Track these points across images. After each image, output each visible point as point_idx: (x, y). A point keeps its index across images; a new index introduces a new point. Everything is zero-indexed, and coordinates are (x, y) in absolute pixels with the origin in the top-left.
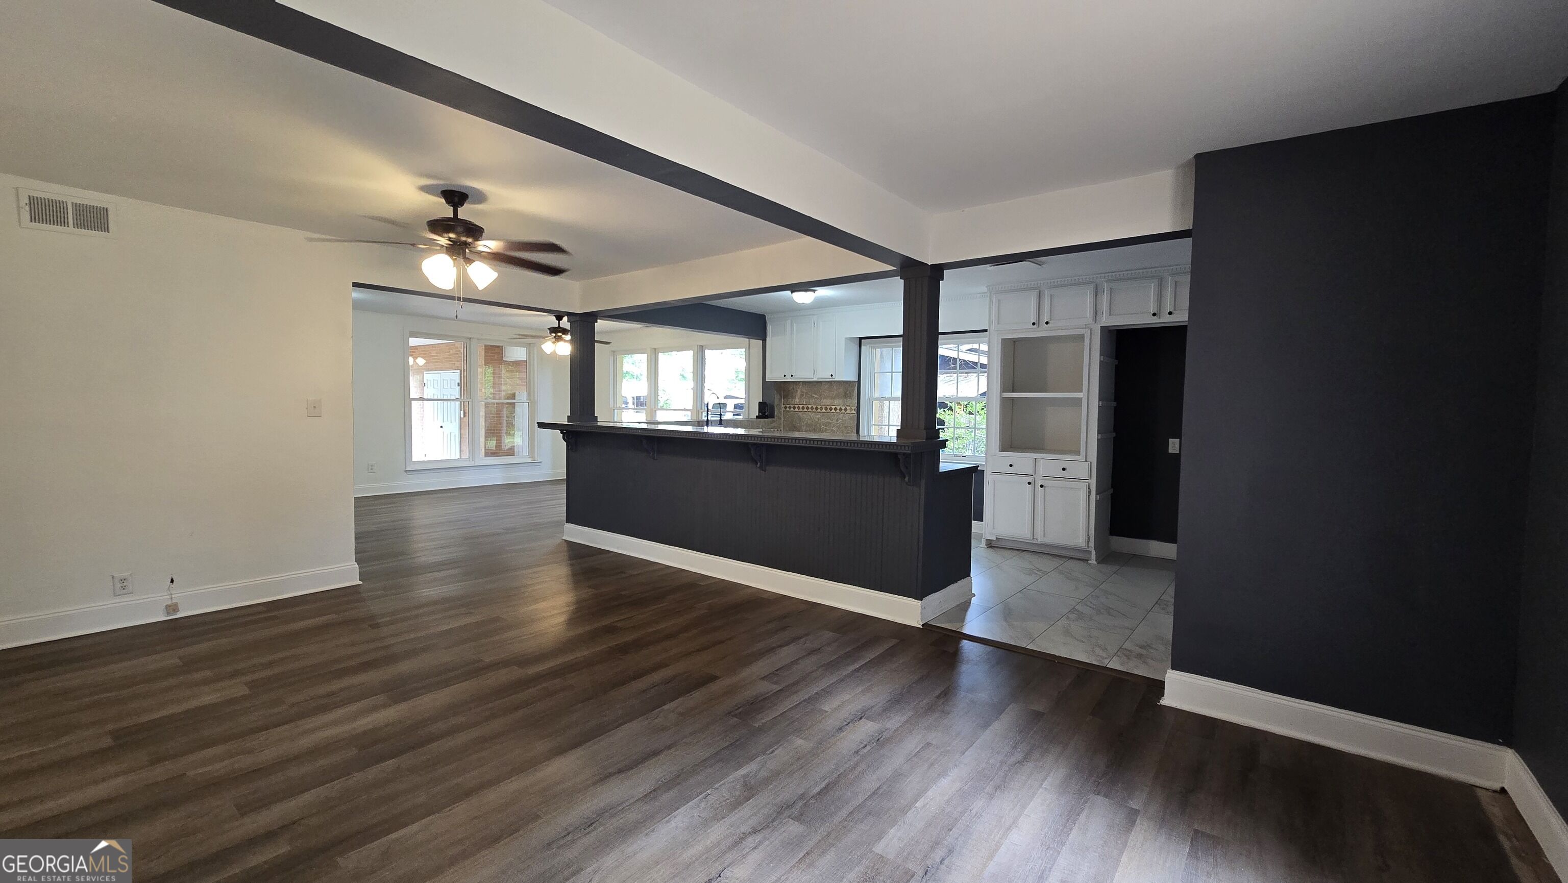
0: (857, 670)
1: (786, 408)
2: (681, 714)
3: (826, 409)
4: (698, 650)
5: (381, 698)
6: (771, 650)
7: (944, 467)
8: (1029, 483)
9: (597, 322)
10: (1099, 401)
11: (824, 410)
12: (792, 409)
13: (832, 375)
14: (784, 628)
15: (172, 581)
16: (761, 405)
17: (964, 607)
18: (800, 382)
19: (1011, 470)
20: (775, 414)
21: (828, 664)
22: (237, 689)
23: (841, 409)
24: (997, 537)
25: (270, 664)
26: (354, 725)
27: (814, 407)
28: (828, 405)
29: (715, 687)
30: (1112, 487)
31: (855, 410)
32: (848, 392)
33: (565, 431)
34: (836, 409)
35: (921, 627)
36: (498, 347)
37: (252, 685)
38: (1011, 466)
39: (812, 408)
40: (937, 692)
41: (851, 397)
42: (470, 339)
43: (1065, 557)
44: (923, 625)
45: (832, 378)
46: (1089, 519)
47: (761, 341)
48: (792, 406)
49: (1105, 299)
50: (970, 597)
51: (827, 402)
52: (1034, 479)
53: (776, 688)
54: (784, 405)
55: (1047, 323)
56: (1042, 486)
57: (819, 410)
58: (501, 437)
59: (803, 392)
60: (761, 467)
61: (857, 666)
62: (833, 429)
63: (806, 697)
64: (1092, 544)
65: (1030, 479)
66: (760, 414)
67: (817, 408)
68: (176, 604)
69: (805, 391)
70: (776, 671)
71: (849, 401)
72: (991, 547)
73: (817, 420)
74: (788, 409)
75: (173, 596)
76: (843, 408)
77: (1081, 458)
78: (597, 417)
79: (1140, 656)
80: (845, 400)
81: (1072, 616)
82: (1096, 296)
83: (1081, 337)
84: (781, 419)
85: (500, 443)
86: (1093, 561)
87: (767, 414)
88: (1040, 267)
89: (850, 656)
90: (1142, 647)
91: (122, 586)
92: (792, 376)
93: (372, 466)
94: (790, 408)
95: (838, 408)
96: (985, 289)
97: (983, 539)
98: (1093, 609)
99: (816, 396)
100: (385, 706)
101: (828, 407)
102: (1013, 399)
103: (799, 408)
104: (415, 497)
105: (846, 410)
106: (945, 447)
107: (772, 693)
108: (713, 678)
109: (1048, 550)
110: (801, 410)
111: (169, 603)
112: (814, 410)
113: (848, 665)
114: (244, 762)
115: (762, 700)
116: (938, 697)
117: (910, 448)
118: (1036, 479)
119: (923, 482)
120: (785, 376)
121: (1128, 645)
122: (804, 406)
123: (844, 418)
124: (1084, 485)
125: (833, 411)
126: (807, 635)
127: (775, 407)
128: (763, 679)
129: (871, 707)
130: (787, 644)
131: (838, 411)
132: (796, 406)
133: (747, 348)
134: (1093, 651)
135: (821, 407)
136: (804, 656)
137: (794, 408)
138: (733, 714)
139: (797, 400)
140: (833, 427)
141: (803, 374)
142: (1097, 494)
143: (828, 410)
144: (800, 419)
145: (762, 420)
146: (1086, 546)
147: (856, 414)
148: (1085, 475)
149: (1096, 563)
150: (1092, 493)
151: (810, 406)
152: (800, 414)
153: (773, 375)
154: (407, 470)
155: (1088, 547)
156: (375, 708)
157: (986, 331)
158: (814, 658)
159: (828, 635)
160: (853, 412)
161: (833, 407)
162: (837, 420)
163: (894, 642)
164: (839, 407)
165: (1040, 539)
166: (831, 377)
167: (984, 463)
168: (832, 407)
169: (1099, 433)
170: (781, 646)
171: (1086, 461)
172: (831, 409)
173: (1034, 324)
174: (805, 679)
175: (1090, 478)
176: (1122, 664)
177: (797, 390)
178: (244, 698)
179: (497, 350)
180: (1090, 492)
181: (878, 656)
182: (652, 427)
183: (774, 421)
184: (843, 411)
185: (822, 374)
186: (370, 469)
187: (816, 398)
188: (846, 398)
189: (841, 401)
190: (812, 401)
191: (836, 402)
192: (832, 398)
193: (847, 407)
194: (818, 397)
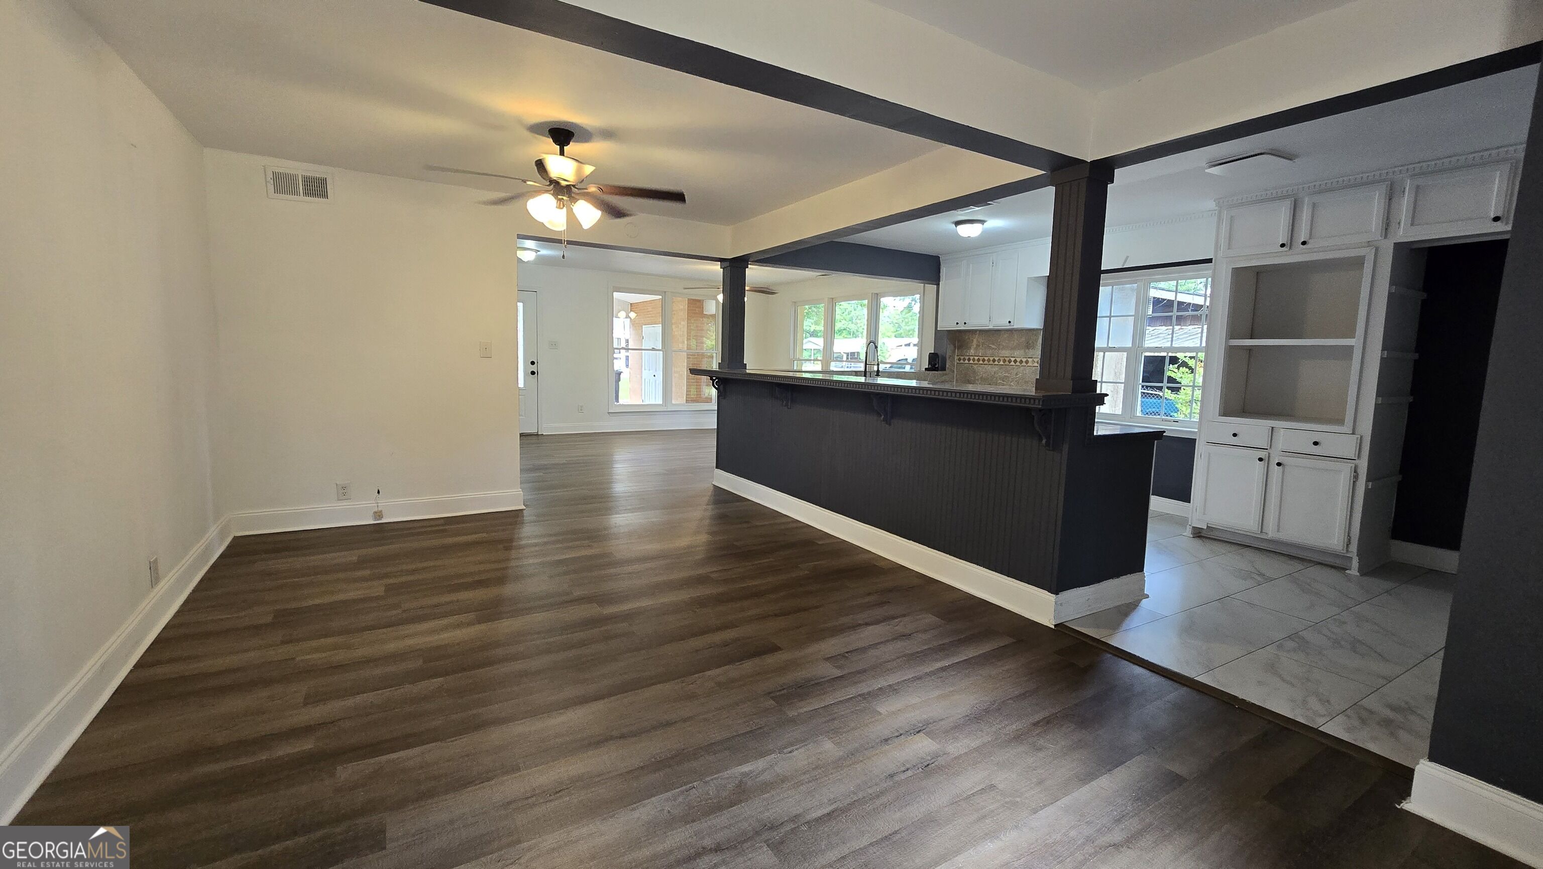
0: (943, 669)
1: (959, 360)
2: (719, 684)
3: (1004, 361)
4: (776, 615)
5: (472, 616)
6: (855, 627)
7: (1100, 430)
8: (1261, 459)
9: (748, 268)
10: (1383, 350)
11: (1002, 363)
12: (966, 361)
13: (1010, 322)
14: (881, 604)
15: (379, 492)
16: (933, 357)
17: (1127, 609)
18: (976, 331)
19: (1235, 441)
20: (947, 366)
21: (912, 655)
22: (377, 589)
23: (1021, 362)
24: (1209, 525)
25: (413, 572)
26: (436, 637)
27: (991, 359)
28: (1006, 357)
29: (771, 660)
30: (1401, 472)
31: (1038, 363)
32: (1031, 342)
33: (714, 378)
34: (1015, 361)
35: (1053, 627)
36: (699, 301)
37: (389, 588)
38: (1235, 435)
39: (989, 360)
40: (1037, 717)
41: (1033, 348)
42: (665, 292)
43: (1310, 561)
44: (1055, 626)
45: (1010, 326)
46: (1351, 512)
47: (936, 286)
48: (967, 358)
49: (1405, 204)
50: (1140, 598)
51: (1006, 353)
52: (1269, 454)
53: (838, 673)
54: (958, 357)
55: (1304, 243)
56: (1279, 464)
57: (996, 363)
58: (700, 385)
59: (979, 342)
60: (885, 420)
61: (946, 663)
62: (1012, 384)
63: (866, 691)
64: (1354, 548)
65: (1262, 454)
66: (930, 366)
67: (994, 361)
68: (381, 512)
69: (981, 341)
70: (847, 652)
71: (1031, 352)
72: (1199, 537)
73: (993, 374)
74: (962, 361)
75: (379, 504)
76: (1024, 360)
77: (1347, 428)
78: (746, 364)
79: (1387, 723)
80: (1027, 351)
81: (1290, 644)
82: (1390, 199)
83: (1358, 262)
84: (954, 372)
85: (700, 391)
86: (1354, 571)
87: (937, 366)
88: (1291, 162)
89: (942, 650)
90: (1393, 708)
91: (343, 492)
92: (965, 323)
93: (581, 407)
94: (964, 360)
95: (1018, 360)
96: (1211, 204)
97: (1188, 526)
98: (1329, 639)
99: (993, 347)
100: (470, 624)
101: (1007, 359)
102: (1250, 349)
103: (974, 360)
104: (613, 436)
105: (1027, 362)
106: (1102, 403)
107: (828, 678)
108: (775, 649)
109: (1284, 550)
110: (976, 362)
111: (376, 510)
112: (991, 362)
113: (936, 660)
114: (341, 656)
115: (813, 685)
116: (1036, 724)
117: (1041, 401)
118: (1271, 455)
119: (1066, 448)
120: (957, 323)
121: (1371, 702)
122: (980, 358)
123: (1025, 372)
124: (1346, 469)
125: (1012, 363)
126: (904, 616)
127: (947, 359)
128: (827, 659)
129: (939, 720)
130: (877, 622)
131: (1018, 364)
132: (972, 358)
133: (922, 295)
134: (1304, 702)
135: (999, 359)
136: (888, 641)
137: (969, 360)
138: (772, 695)
139: (972, 352)
140: (1011, 382)
141: (978, 321)
142: (1368, 480)
143: (1007, 363)
144: (974, 372)
145: (931, 373)
146: (1343, 550)
147: (1039, 367)
148: (1351, 452)
149: (1358, 574)
150: (1360, 477)
151: (986, 358)
152: (975, 367)
153: (948, 324)
154: (610, 411)
155: (1347, 551)
156: (459, 626)
157: (1209, 261)
158: (899, 644)
159: (930, 619)
160: (1036, 364)
161: (1013, 359)
162: (1017, 374)
163: (1007, 641)
164: (1020, 359)
165: (1271, 532)
166: (1008, 324)
167: (1197, 430)
168: (1011, 359)
169: (1378, 395)
170: (867, 624)
171: (1353, 433)
172: (1010, 361)
173: (1283, 245)
174: (877, 668)
175: (1359, 457)
176: (1349, 730)
177: (973, 340)
178: (377, 598)
179: (698, 304)
180: (1356, 477)
181: (979, 656)
182: (827, 377)
183: (946, 374)
184: (1024, 364)
185: (1000, 322)
186: (580, 409)
187: (994, 349)
188: (1029, 349)
189: (1022, 352)
190: (989, 352)
191: (1016, 353)
192: (1012, 349)
193: (1028, 359)
194: (996, 347)
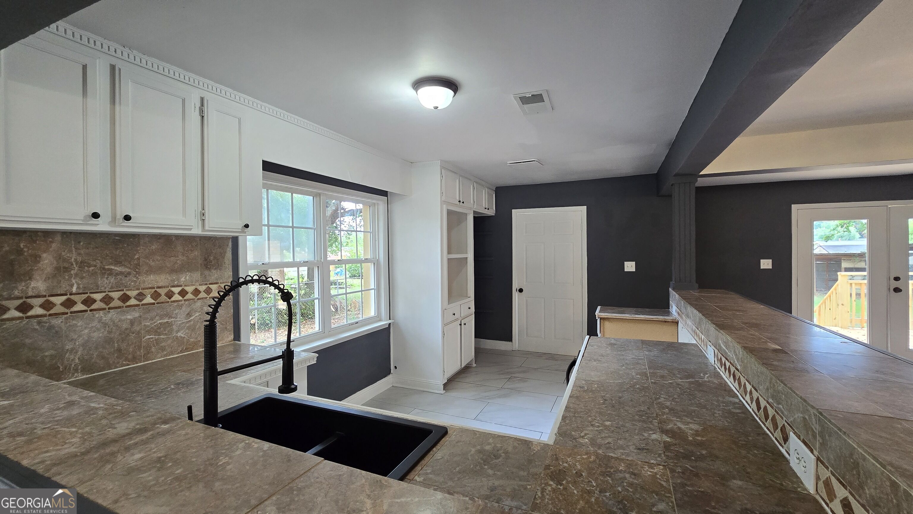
3: (156, 295)
11: (148, 300)
23: (196, 292)
28: (159, 287)
32: (212, 258)
34: (183, 293)
38: (454, 314)
41: (219, 266)
57: (133, 302)
69: (73, 257)
76: (202, 288)
80: (207, 272)
95: (190, 289)
101: (163, 292)
118: (461, 320)
125: (177, 297)
131: (189, 296)
140: (178, 332)
161: (176, 290)
162: (189, 315)
164: (193, 288)
168: (173, 289)
172: (170, 295)
187: (121, 273)
188: (209, 269)
189: (197, 275)
190: (105, 282)
191: (183, 278)
192: (173, 271)
193: (211, 286)
194: (128, 270)
